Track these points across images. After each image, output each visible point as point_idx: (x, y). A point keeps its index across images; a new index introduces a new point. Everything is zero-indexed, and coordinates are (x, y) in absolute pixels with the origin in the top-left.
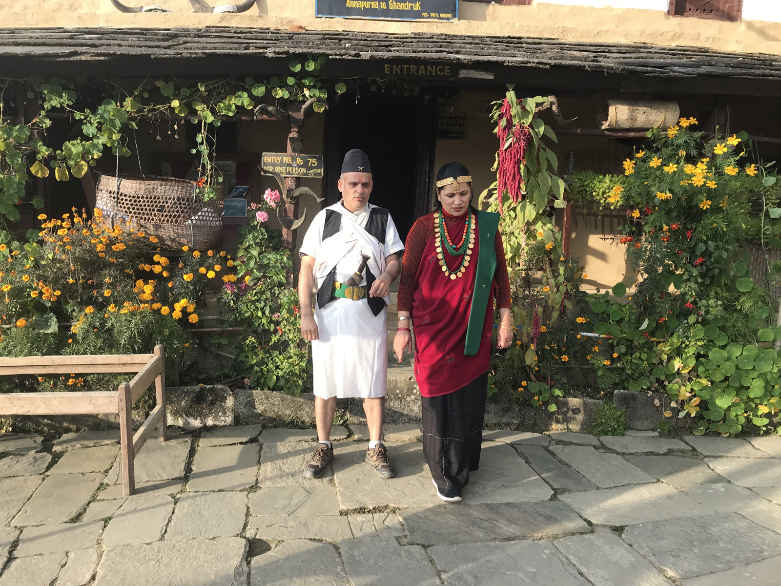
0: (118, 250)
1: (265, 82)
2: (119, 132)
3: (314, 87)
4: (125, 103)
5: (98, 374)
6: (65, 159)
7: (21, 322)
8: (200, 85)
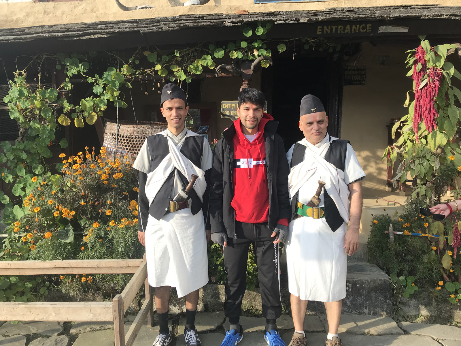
0: (117, 178)
1: (224, 47)
2: (119, 89)
3: (261, 48)
4: (122, 69)
5: (103, 274)
6: (82, 112)
7: (47, 235)
8: (176, 52)
